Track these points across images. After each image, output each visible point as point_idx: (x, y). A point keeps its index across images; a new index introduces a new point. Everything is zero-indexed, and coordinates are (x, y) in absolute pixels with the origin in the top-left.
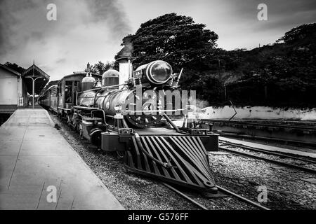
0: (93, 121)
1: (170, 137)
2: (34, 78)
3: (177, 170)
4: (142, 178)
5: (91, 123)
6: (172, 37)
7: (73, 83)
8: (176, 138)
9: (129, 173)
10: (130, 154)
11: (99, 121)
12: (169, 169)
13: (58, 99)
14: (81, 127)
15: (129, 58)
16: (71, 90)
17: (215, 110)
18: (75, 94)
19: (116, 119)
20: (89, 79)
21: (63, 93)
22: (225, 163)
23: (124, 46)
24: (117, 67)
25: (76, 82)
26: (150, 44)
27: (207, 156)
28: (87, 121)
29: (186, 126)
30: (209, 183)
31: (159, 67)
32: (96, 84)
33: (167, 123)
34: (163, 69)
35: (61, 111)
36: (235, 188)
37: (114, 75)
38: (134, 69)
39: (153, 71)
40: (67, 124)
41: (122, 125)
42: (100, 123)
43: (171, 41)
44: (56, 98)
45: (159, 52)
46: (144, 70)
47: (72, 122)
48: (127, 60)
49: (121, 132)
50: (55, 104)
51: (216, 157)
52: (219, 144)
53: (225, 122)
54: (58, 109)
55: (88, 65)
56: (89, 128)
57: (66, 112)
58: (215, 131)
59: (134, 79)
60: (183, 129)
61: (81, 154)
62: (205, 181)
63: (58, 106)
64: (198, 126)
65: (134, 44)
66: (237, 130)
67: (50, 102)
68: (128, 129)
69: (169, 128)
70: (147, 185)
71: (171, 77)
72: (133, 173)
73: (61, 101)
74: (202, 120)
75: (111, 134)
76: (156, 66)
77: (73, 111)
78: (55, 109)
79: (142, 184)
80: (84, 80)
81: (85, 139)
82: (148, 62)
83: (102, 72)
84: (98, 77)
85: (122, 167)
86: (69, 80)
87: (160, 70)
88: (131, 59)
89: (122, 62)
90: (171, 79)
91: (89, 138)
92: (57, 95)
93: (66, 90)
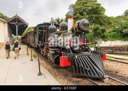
0: (55, 51)
1: (90, 56)
2: (17, 24)
3: (93, 71)
4: (79, 78)
5: (54, 52)
6: (90, 8)
7: (44, 29)
8: (92, 56)
9: (73, 77)
10: (73, 67)
11: (58, 50)
12: (89, 71)
13: (35, 39)
14: (49, 55)
15: (72, 16)
16: (42, 33)
17: (105, 42)
18: (45, 35)
19: (67, 49)
20: (53, 26)
21: (37, 35)
22: (108, 65)
23: (70, 10)
24: (66, 21)
25: (45, 28)
26: (81, 10)
27: (103, 63)
28: (52, 51)
29: (95, 50)
30: (103, 75)
31: (85, 22)
32: (56, 30)
33: (88, 49)
34: (86, 23)
35: (36, 46)
36: (112, 75)
37: (65, 25)
38: (74, 23)
39: (82, 24)
40: (41, 54)
41: (70, 52)
42: (59, 52)
43: (89, 10)
44: (33, 38)
45: (84, 15)
46: (79, 23)
47: (43, 52)
48: (71, 17)
49: (69, 55)
50: (32, 42)
51: (106, 63)
52: (106, 57)
53: (108, 47)
54: (35, 45)
55: (52, 18)
56: (53, 55)
57: (40, 46)
58: (105, 52)
59: (74, 27)
60: (94, 52)
61: (49, 70)
62: (102, 74)
63: (34, 43)
64: (99, 50)
65: (74, 9)
66: (112, 51)
67: (30, 40)
68: (72, 53)
69: (89, 52)
70: (81, 81)
71: (89, 27)
72: (75, 76)
73: (37, 40)
74: (101, 47)
75: (65, 57)
76: (84, 21)
77: (44, 46)
78: (33, 45)
79: (79, 81)
80: (50, 27)
81: (51, 61)
82: (80, 19)
83: (59, 23)
84: (57, 26)
85: (70, 74)
86: (41, 26)
87: (85, 23)
88: (73, 17)
89: (69, 18)
90: (89, 28)
91: (53, 61)
92: (34, 36)
93: (39, 33)
